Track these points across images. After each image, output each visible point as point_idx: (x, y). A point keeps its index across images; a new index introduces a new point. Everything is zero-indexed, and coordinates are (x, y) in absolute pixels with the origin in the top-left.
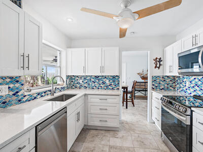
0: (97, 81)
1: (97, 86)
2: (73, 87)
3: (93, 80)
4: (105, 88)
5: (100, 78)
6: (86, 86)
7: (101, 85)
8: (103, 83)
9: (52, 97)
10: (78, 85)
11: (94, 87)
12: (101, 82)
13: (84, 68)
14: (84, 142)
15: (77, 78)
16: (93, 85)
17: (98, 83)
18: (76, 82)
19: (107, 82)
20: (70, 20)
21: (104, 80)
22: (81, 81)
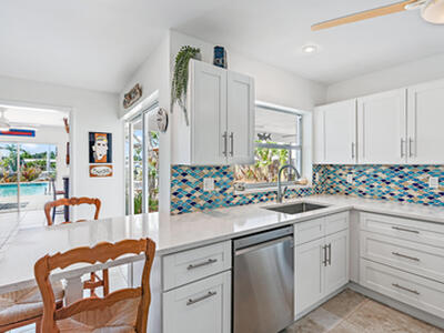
0: (397, 179)
1: (396, 193)
2: (332, 191)
3: (384, 176)
4: (426, 200)
5: (406, 170)
6: (364, 190)
7: (411, 192)
8: (418, 186)
9: (279, 205)
10: (343, 188)
11: (388, 196)
12: (411, 182)
13: (355, 146)
15: (341, 171)
16: (384, 189)
17: (399, 184)
18: (337, 180)
19: (433, 183)
21: (421, 178)
22: (349, 179)
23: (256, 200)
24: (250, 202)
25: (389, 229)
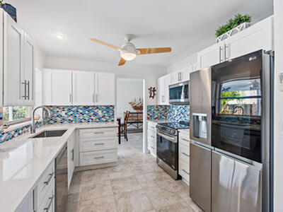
0: (87, 112)
1: (87, 118)
2: (51, 122)
3: (81, 111)
4: (98, 120)
5: (90, 108)
6: (72, 119)
7: (92, 117)
8: (95, 115)
9: (34, 135)
10: (59, 119)
11: (83, 121)
12: (92, 113)
13: (71, 96)
14: (80, 184)
15: (58, 110)
16: (81, 118)
17: (88, 114)
18: (55, 115)
19: (100, 113)
20: (60, 37)
21: (96, 111)
22: (63, 114)
23: (16, 135)
24: (13, 137)
25: (92, 134)
